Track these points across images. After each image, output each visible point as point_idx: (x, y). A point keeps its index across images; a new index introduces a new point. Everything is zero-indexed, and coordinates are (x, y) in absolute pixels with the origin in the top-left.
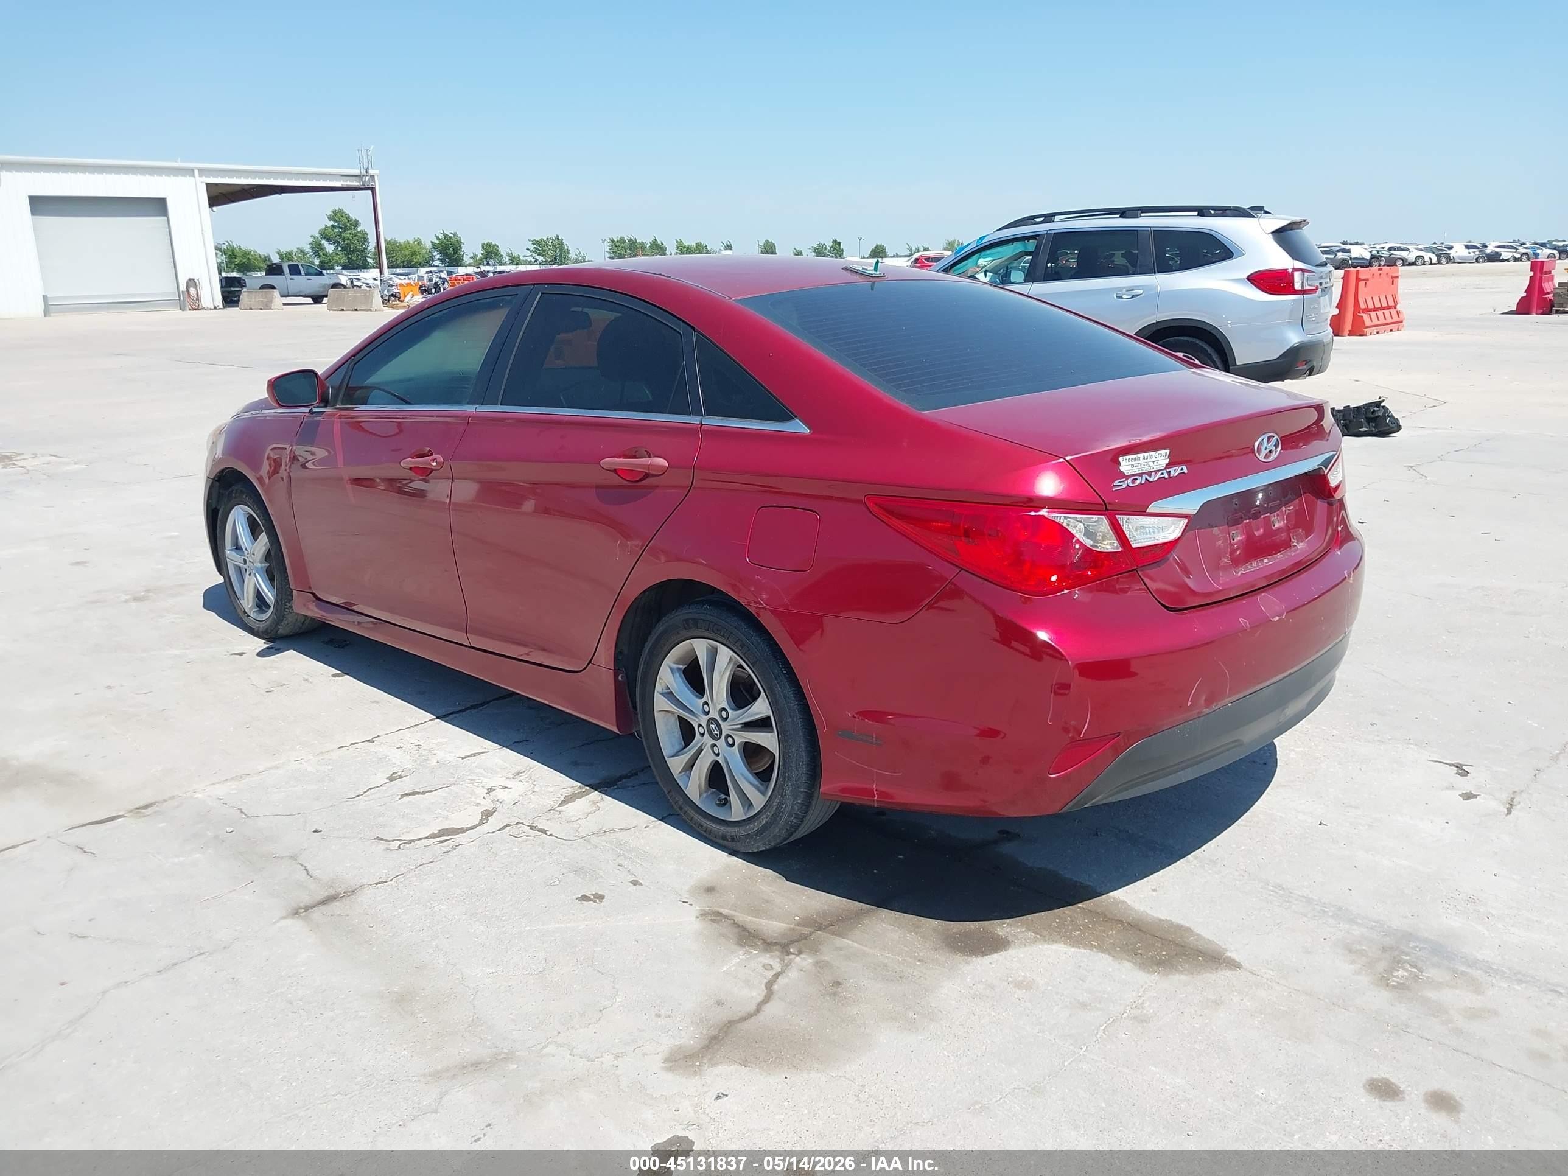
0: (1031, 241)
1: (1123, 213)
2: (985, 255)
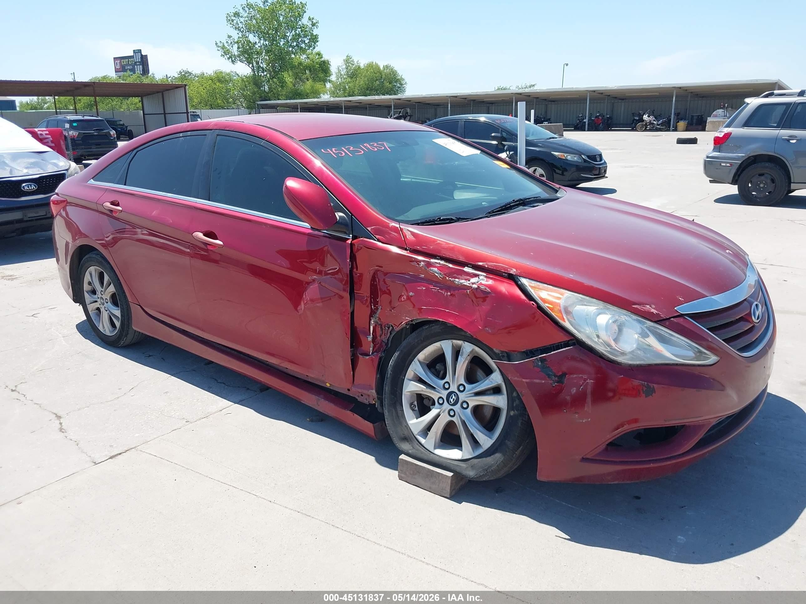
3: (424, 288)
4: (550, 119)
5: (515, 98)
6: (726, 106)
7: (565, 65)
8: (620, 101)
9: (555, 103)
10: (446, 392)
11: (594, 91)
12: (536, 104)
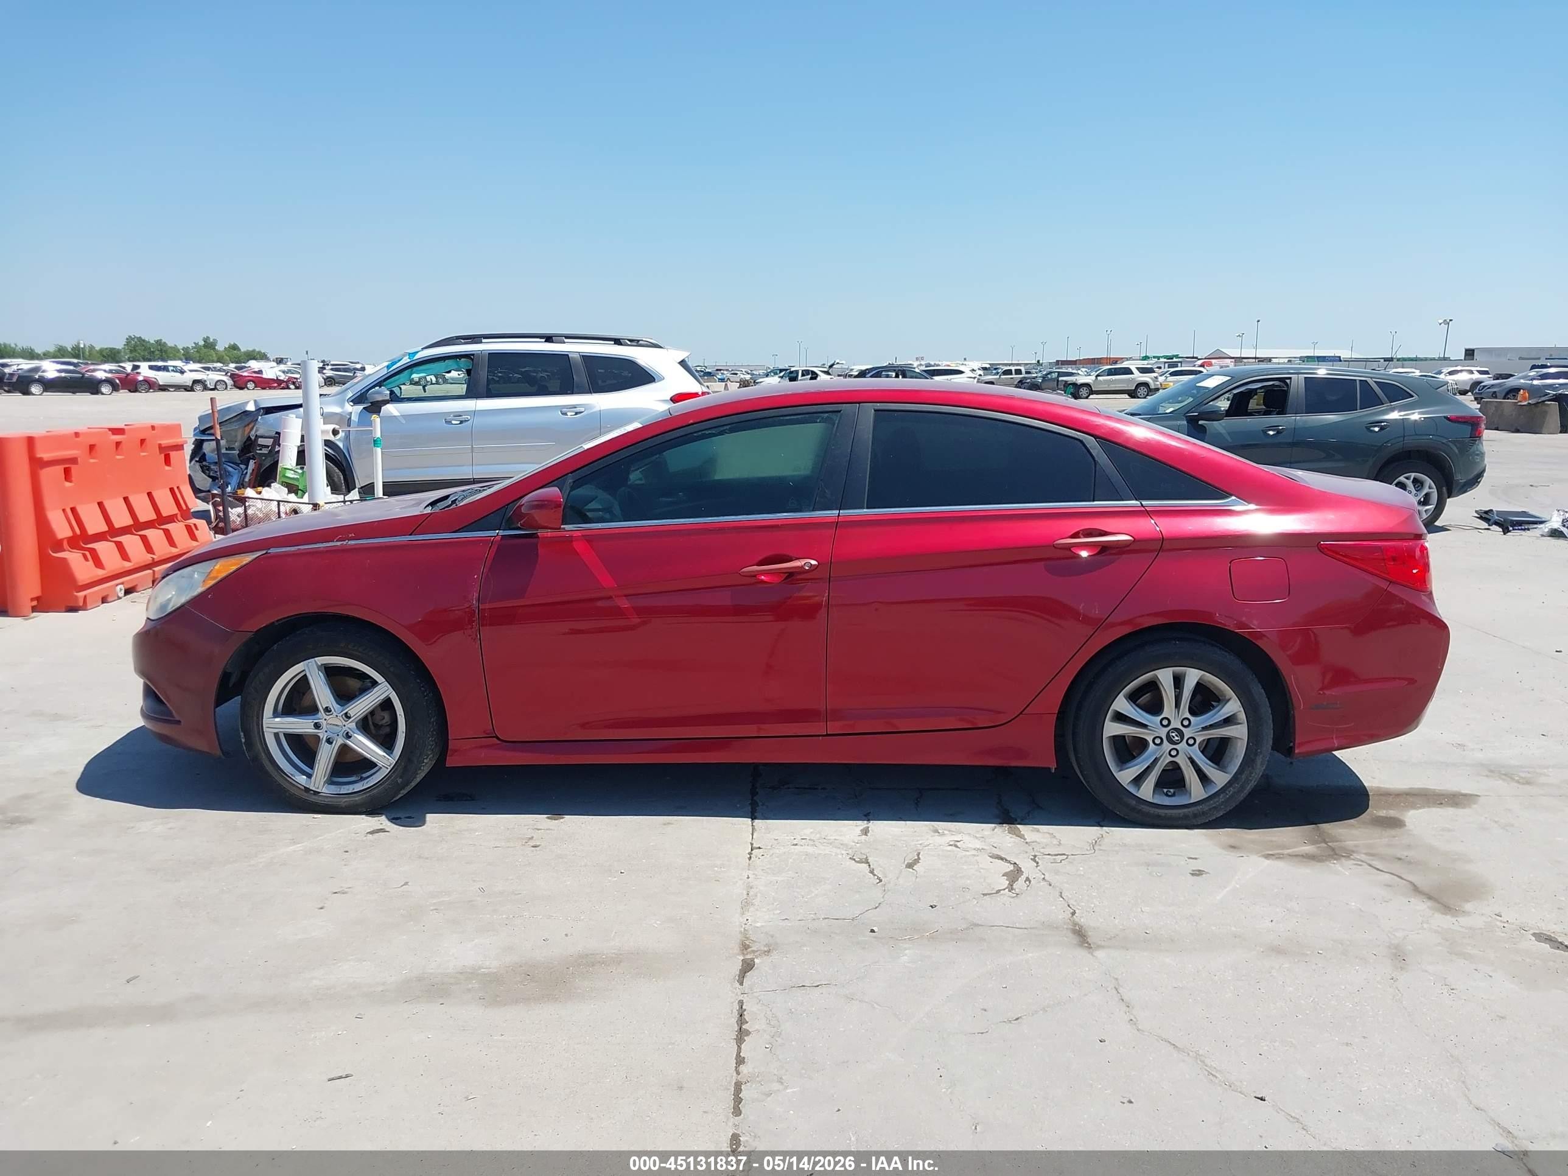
0: (462, 359)
1: (549, 339)
2: (417, 371)
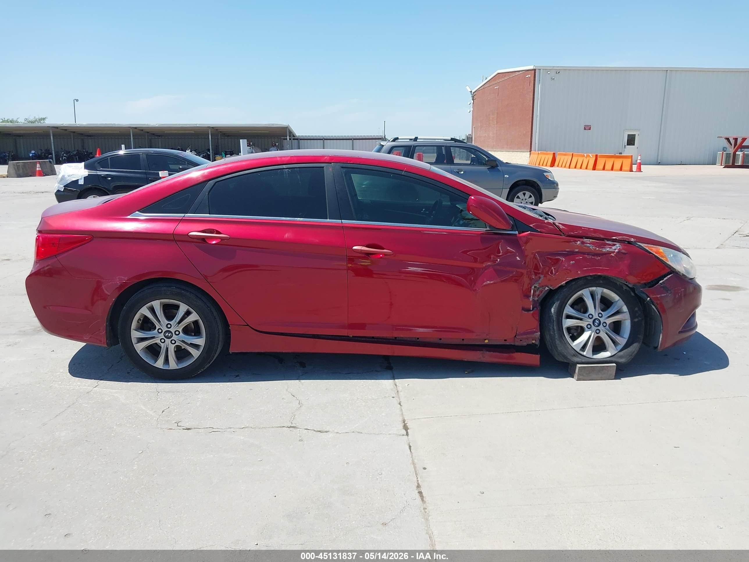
3: (581, 258)
4: (92, 152)
5: (52, 131)
6: (251, 144)
7: (75, 101)
8: (156, 137)
9: (92, 137)
10: (592, 320)
11: (136, 128)
12: (74, 138)
